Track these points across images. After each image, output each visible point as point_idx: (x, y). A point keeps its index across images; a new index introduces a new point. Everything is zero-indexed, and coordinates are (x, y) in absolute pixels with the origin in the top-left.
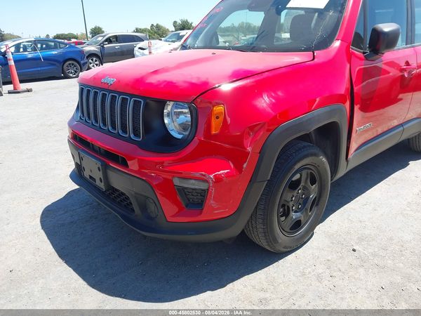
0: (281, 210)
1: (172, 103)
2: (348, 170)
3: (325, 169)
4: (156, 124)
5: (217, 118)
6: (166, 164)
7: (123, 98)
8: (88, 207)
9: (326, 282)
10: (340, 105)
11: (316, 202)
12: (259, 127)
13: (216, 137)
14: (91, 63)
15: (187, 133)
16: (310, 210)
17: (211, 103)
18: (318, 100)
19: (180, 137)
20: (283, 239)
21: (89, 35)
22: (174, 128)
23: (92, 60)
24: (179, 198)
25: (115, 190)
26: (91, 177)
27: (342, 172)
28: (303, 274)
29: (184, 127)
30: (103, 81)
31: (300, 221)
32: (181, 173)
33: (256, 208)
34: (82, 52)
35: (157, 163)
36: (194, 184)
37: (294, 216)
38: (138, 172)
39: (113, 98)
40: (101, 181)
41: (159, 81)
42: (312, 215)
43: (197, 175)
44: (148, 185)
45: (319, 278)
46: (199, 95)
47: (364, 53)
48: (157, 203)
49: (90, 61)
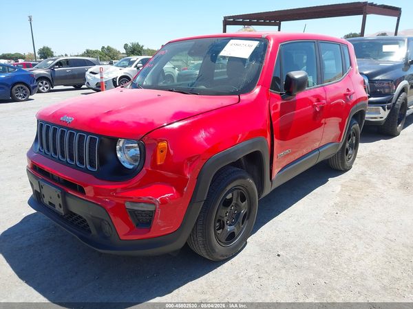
0: (218, 224)
1: (123, 140)
2: (273, 188)
3: (253, 189)
4: (110, 157)
5: (162, 151)
6: (119, 190)
7: (80, 135)
8: (45, 231)
9: (255, 283)
10: (262, 138)
11: (246, 216)
12: (196, 158)
13: (161, 167)
14: (40, 86)
15: (137, 164)
16: (242, 223)
17: (156, 140)
18: (240, 136)
19: (131, 167)
20: (220, 248)
21: (38, 55)
22: (125, 159)
23: (42, 83)
24: (130, 219)
25: (73, 214)
26: (50, 203)
27: (268, 190)
28: (237, 278)
29: (134, 158)
30: (62, 119)
31: (234, 232)
32: (132, 198)
33: (196, 223)
34: (31, 76)
35: (111, 191)
36: (142, 207)
37: (229, 229)
38: (94, 198)
39: (71, 135)
40: (61, 207)
41: (112, 121)
42: (245, 227)
43: (145, 199)
44: (102, 209)
45: (250, 280)
46: (146, 133)
47: (281, 94)
48: (111, 224)
49: (40, 83)
